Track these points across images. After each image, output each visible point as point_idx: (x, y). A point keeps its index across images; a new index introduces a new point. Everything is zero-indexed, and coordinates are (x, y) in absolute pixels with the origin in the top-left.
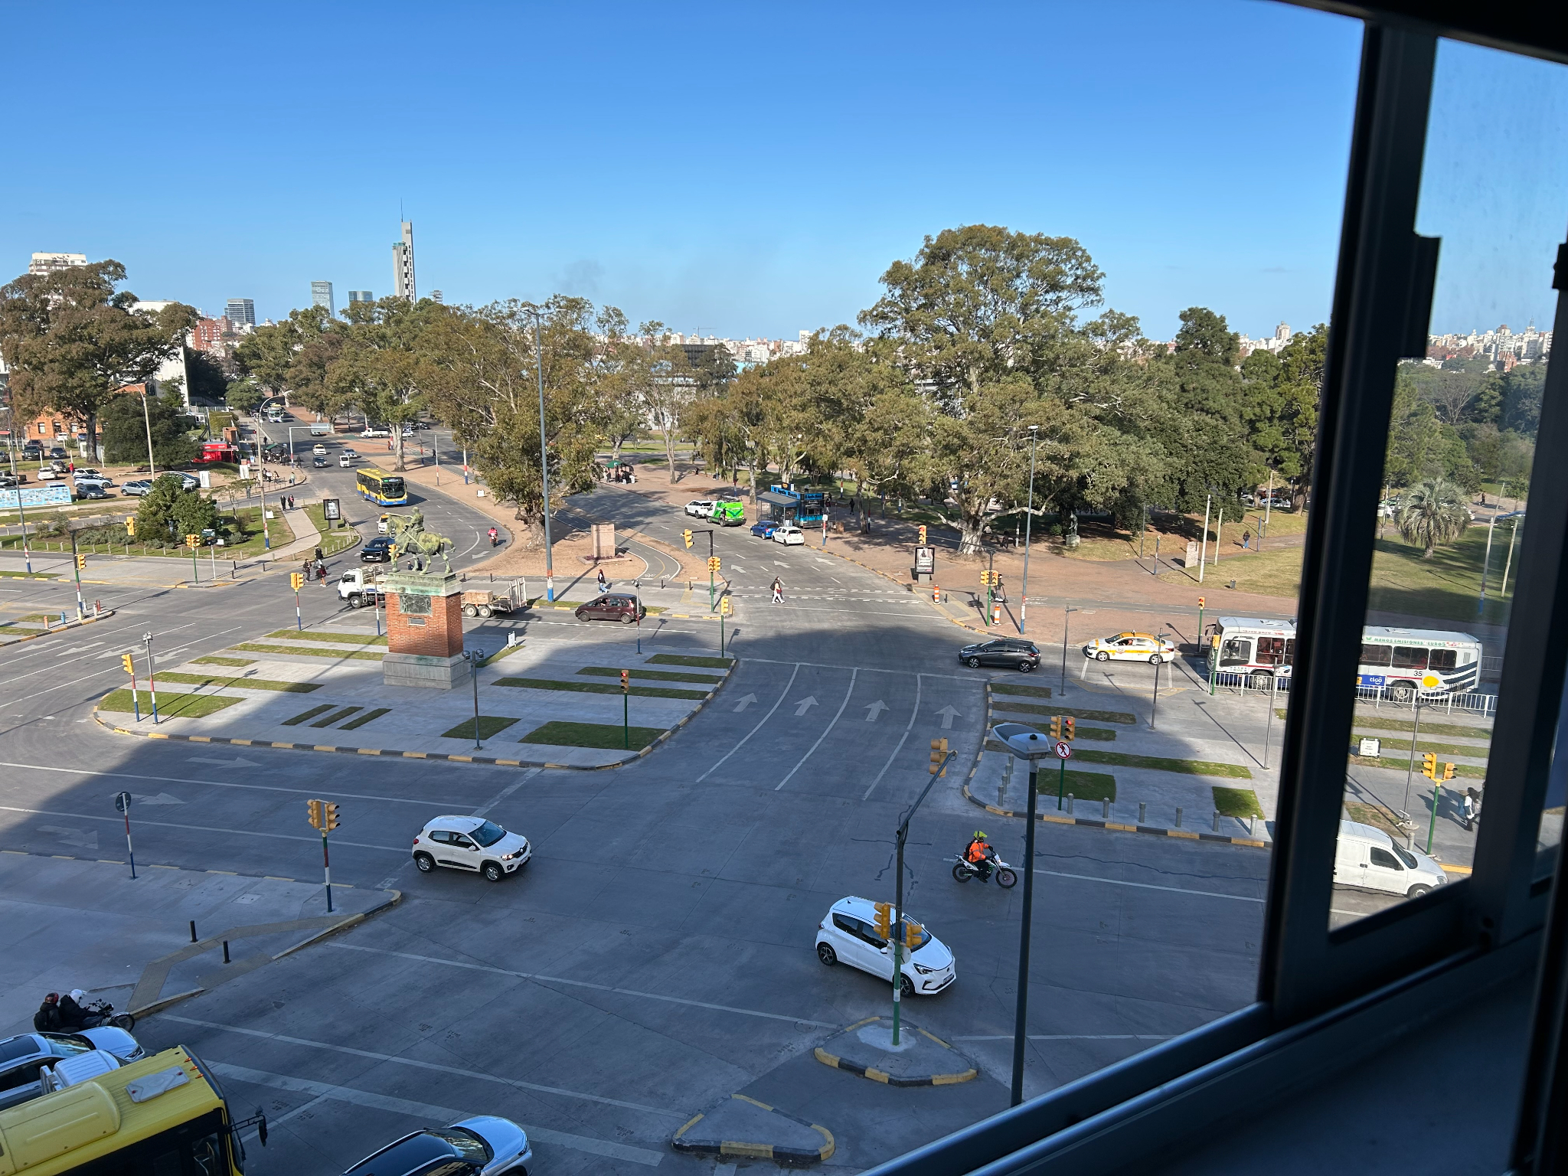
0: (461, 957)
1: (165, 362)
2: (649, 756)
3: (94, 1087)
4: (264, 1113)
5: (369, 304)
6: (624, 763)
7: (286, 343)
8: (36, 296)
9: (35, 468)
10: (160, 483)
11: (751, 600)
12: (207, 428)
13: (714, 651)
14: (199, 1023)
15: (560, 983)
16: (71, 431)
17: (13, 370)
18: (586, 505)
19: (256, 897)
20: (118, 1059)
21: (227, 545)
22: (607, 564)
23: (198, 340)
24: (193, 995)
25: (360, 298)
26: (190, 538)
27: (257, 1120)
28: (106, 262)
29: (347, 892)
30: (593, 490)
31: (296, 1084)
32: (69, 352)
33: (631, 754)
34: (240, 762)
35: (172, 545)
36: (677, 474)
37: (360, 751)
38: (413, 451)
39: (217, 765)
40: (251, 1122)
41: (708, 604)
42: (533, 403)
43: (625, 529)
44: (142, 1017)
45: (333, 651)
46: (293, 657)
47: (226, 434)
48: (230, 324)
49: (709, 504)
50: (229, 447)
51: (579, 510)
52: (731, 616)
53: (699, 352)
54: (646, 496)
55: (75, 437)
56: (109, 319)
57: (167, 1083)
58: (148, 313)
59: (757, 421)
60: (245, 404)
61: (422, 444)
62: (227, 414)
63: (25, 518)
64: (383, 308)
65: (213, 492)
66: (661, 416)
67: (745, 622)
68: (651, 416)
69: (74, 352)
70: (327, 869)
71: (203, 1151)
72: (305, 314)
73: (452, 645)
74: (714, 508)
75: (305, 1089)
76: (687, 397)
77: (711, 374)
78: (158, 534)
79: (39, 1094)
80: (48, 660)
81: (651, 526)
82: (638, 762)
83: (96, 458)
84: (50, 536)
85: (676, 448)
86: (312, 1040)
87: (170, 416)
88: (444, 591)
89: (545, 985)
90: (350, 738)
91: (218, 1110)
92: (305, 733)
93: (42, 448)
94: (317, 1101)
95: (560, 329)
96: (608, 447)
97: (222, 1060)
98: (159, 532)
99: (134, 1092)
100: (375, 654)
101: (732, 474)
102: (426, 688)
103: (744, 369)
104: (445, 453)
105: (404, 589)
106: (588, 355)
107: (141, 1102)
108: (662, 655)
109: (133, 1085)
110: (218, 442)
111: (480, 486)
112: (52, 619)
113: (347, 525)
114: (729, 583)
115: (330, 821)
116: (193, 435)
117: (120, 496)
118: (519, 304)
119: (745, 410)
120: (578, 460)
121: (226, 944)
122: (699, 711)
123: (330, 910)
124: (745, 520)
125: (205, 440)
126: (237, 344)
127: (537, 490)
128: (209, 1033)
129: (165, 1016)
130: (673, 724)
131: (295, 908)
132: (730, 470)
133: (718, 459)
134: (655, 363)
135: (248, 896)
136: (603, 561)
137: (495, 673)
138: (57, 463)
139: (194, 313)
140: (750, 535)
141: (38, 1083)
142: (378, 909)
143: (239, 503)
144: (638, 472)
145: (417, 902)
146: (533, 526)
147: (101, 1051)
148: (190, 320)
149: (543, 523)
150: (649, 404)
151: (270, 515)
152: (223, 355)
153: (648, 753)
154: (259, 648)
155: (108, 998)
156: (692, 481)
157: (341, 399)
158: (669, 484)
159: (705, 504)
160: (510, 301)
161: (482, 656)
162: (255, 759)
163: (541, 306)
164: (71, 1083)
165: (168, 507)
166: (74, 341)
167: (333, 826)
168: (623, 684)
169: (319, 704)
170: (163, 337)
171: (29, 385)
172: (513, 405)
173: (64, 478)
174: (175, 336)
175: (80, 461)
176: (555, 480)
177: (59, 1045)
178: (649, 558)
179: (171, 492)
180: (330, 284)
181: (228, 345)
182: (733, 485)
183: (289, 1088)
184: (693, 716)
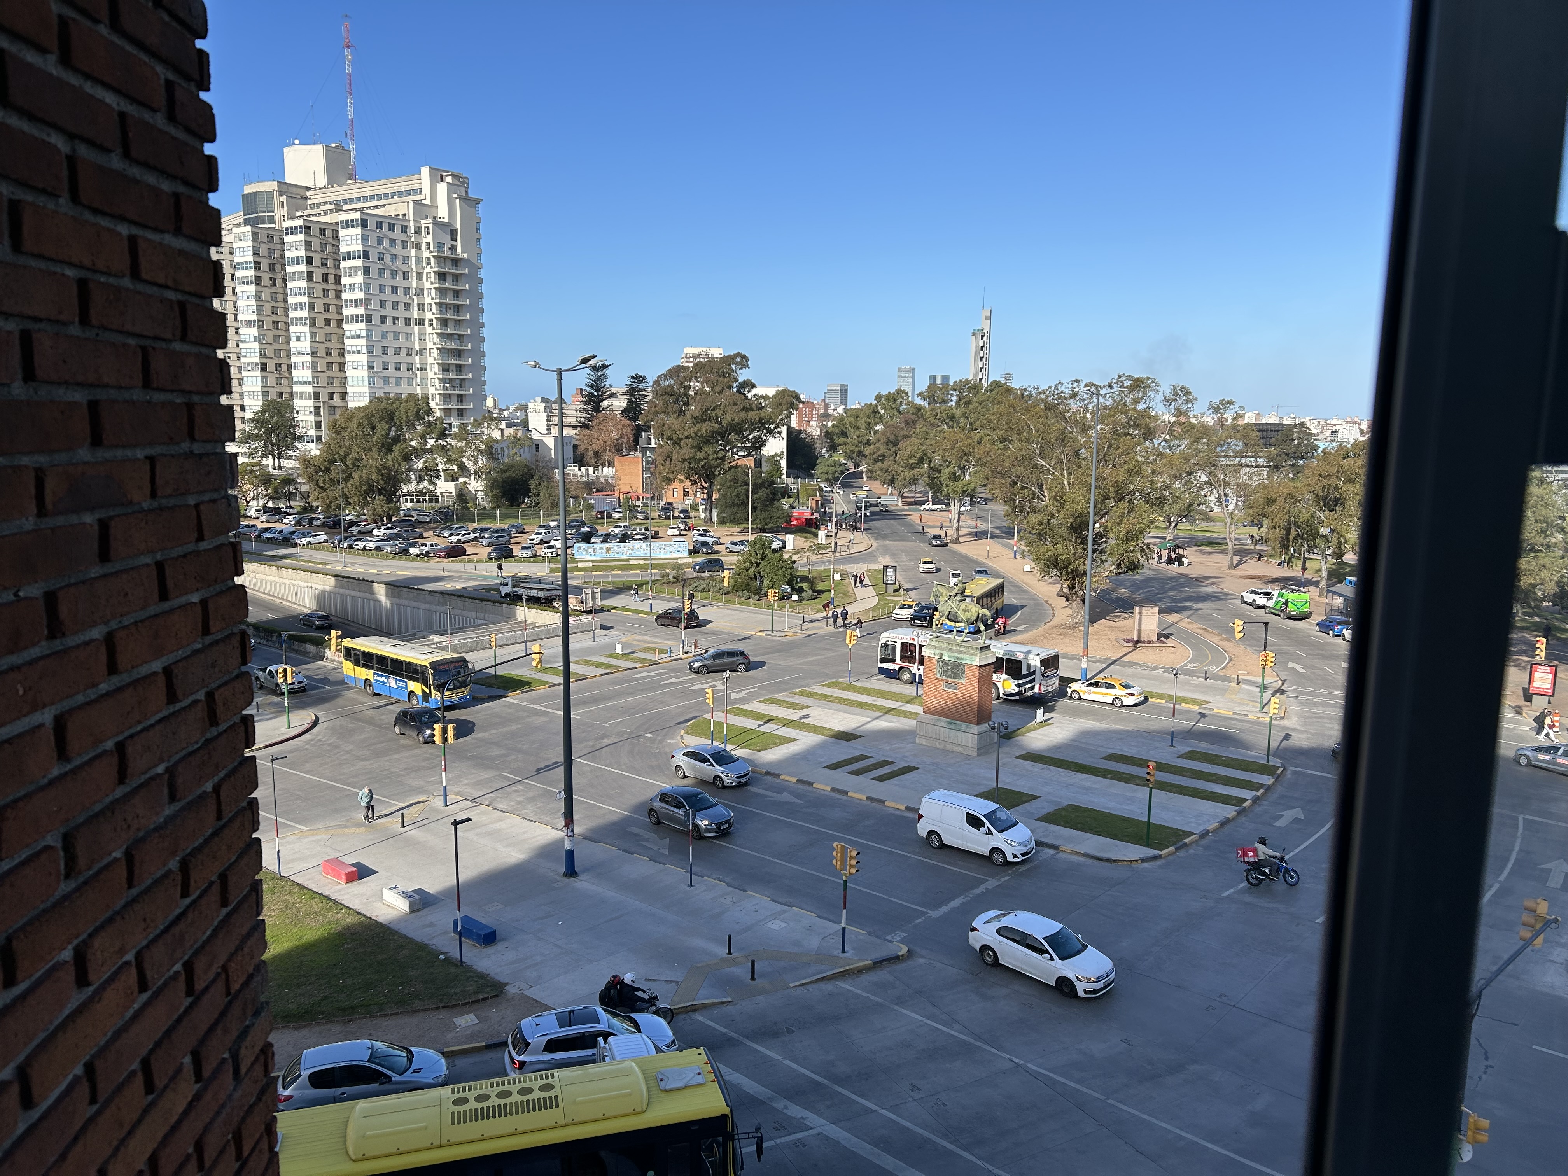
0: (957, 1026)
1: (771, 439)
2: (1171, 858)
3: (632, 1067)
4: (762, 1130)
5: (945, 387)
6: (1143, 860)
7: (869, 423)
8: (682, 383)
9: (666, 525)
10: (755, 543)
11: (1307, 703)
12: (797, 497)
13: (1257, 755)
14: (724, 1030)
15: (1051, 1078)
16: (696, 496)
17: (659, 444)
18: (1132, 586)
19: (783, 925)
20: (656, 1046)
21: (800, 601)
22: (1148, 648)
23: (800, 421)
24: (722, 1003)
25: (939, 381)
26: (771, 592)
27: (755, 1135)
28: (735, 354)
29: (861, 937)
30: (1140, 571)
31: (795, 1111)
32: (699, 430)
33: (1153, 852)
34: (786, 797)
35: (757, 597)
36: (1236, 559)
37: (887, 803)
38: (969, 524)
39: (767, 796)
40: (751, 1135)
41: (1256, 702)
42: (1086, 482)
43: (1170, 613)
44: (681, 1013)
45: (875, 706)
46: (841, 706)
47: (812, 503)
48: (827, 406)
49: (1269, 594)
50: (812, 514)
51: (1124, 590)
52: (1283, 718)
53: (1275, 431)
54: (1199, 580)
55: (698, 501)
56: (732, 402)
57: (688, 1079)
58: (762, 397)
59: (1336, 505)
60: (831, 477)
61: (977, 518)
62: (814, 485)
63: (653, 566)
64: (955, 390)
65: (794, 554)
66: (1223, 498)
67: (1298, 727)
68: (1213, 498)
69: (704, 430)
70: (844, 911)
71: (710, 1149)
72: (888, 397)
73: (982, 715)
74: (1274, 598)
75: (802, 1118)
76: (1255, 478)
77: (1287, 455)
78: (748, 587)
79: (594, 1062)
80: (654, 686)
81: (1200, 612)
82: (1159, 863)
83: (711, 519)
84: (670, 582)
85: (1238, 531)
86: (813, 1072)
87: (769, 486)
88: (978, 660)
89: (1036, 1076)
90: (880, 790)
91: (724, 1116)
92: (842, 778)
93: (673, 509)
94: (811, 1132)
95: (1120, 407)
96: (1163, 528)
97: (737, 1069)
98: (748, 585)
99: (662, 1080)
100: (911, 713)
101: (1300, 563)
102: (953, 752)
103: (1324, 451)
104: (998, 528)
105: (942, 655)
106: (1149, 434)
107: (665, 1091)
108: (1197, 752)
109: (662, 1074)
110: (804, 511)
111: (1027, 560)
112: (661, 652)
113: (902, 590)
114: (1283, 682)
115: (851, 866)
116: (785, 503)
117: (724, 552)
118: (1082, 385)
119: (1320, 494)
120: (1127, 540)
121: (753, 962)
122: (1234, 819)
123: (844, 951)
124: (1311, 613)
125: (794, 508)
126: (830, 424)
127: (1081, 568)
128: (730, 1042)
129: (699, 1017)
130: (1202, 828)
131: (814, 943)
132: (1299, 558)
133: (1285, 545)
134: (1222, 442)
135: (777, 922)
136: (1143, 645)
137: (1020, 747)
138: (681, 522)
139: (797, 397)
140: (1315, 631)
141: (594, 1051)
142: (886, 960)
143: (814, 564)
144: (1191, 554)
145: (921, 961)
146: (1074, 604)
147: (644, 1036)
148: (793, 404)
149: (1083, 601)
150: (1211, 485)
151: (838, 577)
152: (818, 433)
153: (1170, 854)
154: (814, 695)
155: (656, 989)
156: (1252, 567)
157: (909, 474)
158: (1225, 569)
159: (1264, 594)
160: (1073, 382)
161: (1007, 728)
162: (798, 796)
163: (1104, 386)
164: (618, 1058)
165: (758, 564)
166: (705, 420)
167: (853, 871)
168: (1148, 777)
169: (858, 753)
170: (771, 418)
171: (669, 457)
172: (1066, 483)
173: (685, 535)
174: (780, 417)
175: (699, 522)
176: (1101, 559)
177: (615, 1021)
178: (1194, 647)
179: (762, 550)
180: (914, 369)
181: (823, 425)
182: (1300, 574)
183: (789, 1112)
184: (1225, 823)
